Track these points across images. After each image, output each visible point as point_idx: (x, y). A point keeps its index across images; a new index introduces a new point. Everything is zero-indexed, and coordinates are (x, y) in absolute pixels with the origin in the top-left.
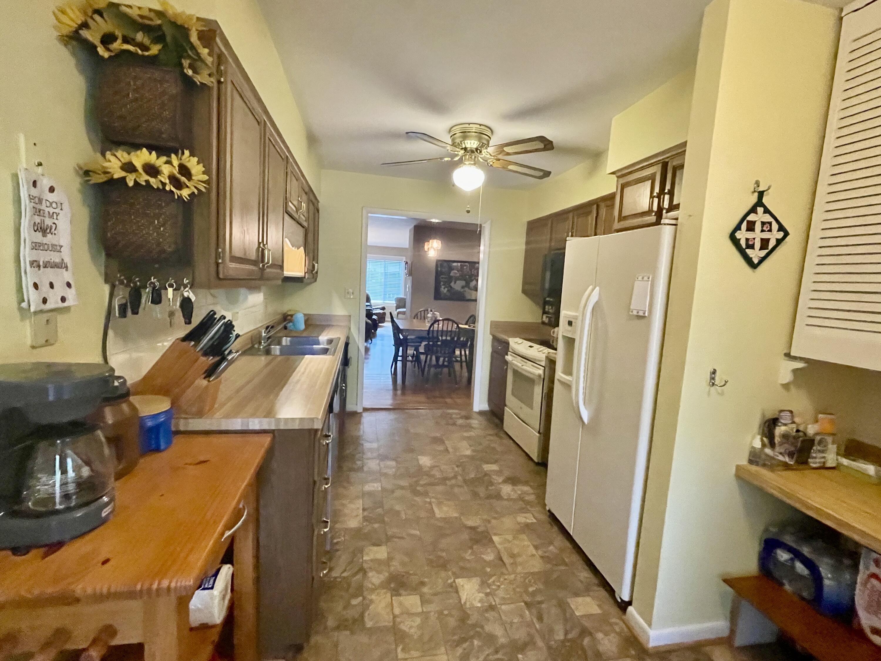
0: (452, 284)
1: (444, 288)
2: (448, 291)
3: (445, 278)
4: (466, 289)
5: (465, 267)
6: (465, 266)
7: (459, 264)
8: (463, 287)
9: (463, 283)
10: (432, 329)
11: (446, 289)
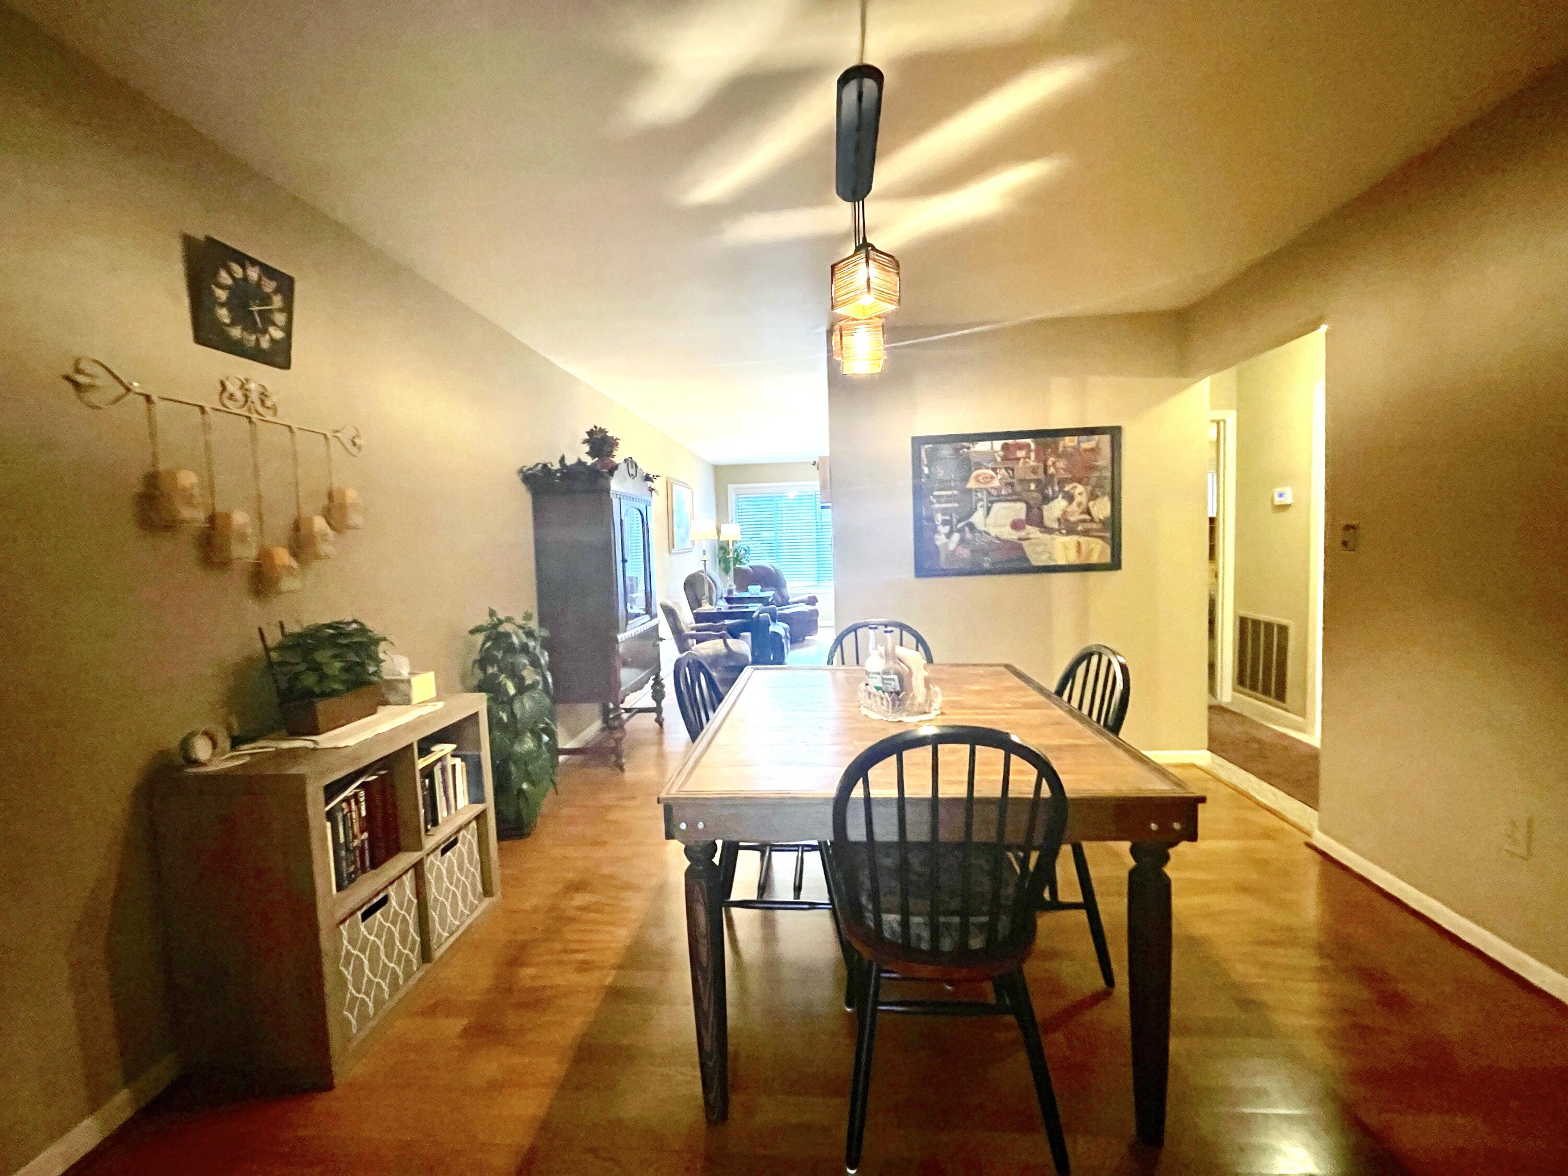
0: (978, 518)
1: (949, 536)
2: (962, 541)
3: (949, 499)
4: (1033, 531)
5: (1021, 454)
6: (1021, 447)
7: (998, 445)
8: (1016, 525)
9: (1019, 510)
10: (858, 792)
11: (956, 537)
